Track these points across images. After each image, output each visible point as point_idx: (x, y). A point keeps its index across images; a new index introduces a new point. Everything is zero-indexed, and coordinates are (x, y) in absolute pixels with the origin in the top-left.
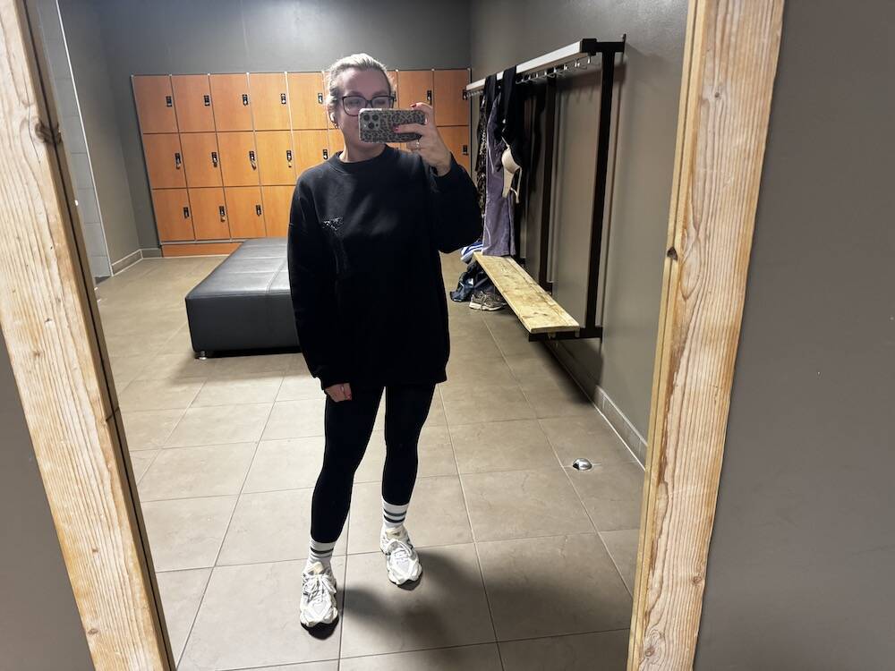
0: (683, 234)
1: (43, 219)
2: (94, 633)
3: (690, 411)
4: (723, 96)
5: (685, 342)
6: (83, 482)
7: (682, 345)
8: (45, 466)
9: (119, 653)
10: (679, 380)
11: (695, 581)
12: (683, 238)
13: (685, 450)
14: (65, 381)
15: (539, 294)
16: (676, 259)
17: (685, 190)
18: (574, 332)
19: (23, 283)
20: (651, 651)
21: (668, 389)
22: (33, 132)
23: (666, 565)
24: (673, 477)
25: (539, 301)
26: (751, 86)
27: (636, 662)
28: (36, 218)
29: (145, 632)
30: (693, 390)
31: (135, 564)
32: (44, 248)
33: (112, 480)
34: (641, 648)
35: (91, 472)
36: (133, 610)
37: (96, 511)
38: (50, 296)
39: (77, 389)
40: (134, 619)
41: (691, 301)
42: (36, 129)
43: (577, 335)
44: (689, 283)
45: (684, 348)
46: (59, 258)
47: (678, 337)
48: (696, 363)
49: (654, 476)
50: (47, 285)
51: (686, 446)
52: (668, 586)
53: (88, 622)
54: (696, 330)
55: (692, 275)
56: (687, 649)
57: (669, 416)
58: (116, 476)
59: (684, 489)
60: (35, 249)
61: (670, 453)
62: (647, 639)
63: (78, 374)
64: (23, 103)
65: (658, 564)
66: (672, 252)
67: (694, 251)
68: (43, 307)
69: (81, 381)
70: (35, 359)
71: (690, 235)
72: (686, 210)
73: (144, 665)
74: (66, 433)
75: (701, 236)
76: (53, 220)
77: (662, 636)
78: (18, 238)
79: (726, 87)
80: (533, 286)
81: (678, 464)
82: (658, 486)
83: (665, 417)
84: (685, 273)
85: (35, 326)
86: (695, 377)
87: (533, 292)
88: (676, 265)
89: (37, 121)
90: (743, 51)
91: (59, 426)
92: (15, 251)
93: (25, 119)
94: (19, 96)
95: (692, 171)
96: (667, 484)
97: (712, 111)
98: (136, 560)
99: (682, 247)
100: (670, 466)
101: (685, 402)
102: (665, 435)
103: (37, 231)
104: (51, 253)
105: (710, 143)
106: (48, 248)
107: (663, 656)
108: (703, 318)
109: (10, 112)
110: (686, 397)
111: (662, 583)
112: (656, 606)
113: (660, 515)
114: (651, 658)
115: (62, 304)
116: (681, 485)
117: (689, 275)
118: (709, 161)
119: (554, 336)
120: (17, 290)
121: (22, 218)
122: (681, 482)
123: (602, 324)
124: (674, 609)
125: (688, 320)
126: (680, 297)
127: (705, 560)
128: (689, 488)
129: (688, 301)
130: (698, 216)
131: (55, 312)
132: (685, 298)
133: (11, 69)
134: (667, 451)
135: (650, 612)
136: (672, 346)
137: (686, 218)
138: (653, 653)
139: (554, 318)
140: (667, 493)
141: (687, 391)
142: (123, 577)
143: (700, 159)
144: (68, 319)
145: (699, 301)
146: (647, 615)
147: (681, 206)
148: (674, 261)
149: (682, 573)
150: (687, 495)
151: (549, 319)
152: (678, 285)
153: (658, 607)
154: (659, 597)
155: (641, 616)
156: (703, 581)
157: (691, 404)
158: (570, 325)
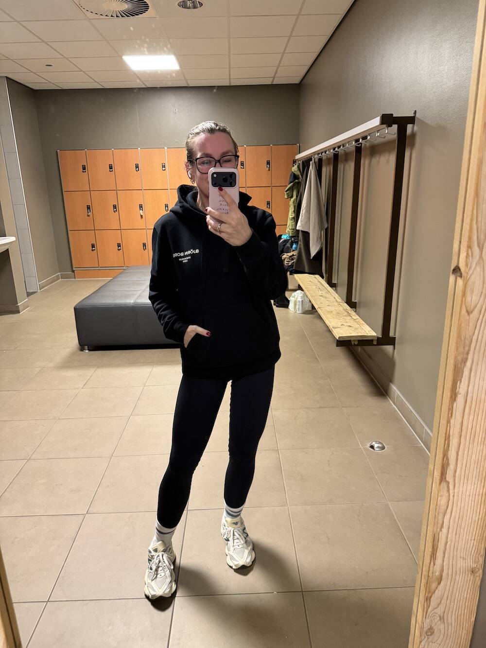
0: (468, 254)
3: (471, 417)
5: (468, 354)
7: (465, 356)
10: (462, 388)
11: (473, 571)
12: (467, 256)
13: (466, 452)
15: (346, 310)
16: (461, 276)
18: (372, 340)
20: (431, 631)
21: (451, 397)
24: (454, 476)
25: (345, 316)
27: (417, 640)
30: (475, 398)
34: (422, 628)
41: (474, 315)
44: (473, 299)
45: (467, 359)
47: (461, 349)
48: (478, 373)
49: (437, 474)
51: (467, 448)
54: (479, 343)
55: (476, 292)
56: (464, 632)
57: (452, 421)
59: (464, 488)
61: (452, 454)
62: (428, 621)
65: (439, 554)
66: (457, 270)
67: (478, 269)
71: (474, 255)
72: (471, 230)
77: (442, 618)
80: (341, 304)
81: (459, 465)
82: (440, 483)
83: (448, 422)
84: (468, 289)
86: (476, 386)
87: (341, 309)
88: (460, 282)
95: (477, 194)
96: (448, 483)
99: (467, 265)
100: (452, 467)
101: (467, 409)
102: (447, 438)
107: (442, 636)
110: (468, 405)
111: (442, 570)
112: (436, 592)
113: (442, 511)
114: (431, 638)
116: (462, 485)
117: (472, 291)
119: (356, 343)
122: (462, 481)
123: (395, 335)
124: (453, 597)
125: (471, 333)
126: (464, 312)
127: (483, 552)
128: (469, 488)
129: (471, 316)
130: (482, 237)
132: (469, 313)
134: (449, 452)
135: (431, 597)
136: (456, 357)
137: (470, 238)
138: (432, 633)
139: (356, 329)
140: (448, 491)
141: (469, 399)
145: (481, 317)
146: (428, 599)
147: (466, 227)
148: (459, 278)
149: (461, 564)
150: (468, 494)
151: (353, 329)
152: (462, 301)
153: (438, 593)
154: (439, 583)
155: (422, 598)
156: (481, 572)
157: (472, 411)
158: (369, 335)
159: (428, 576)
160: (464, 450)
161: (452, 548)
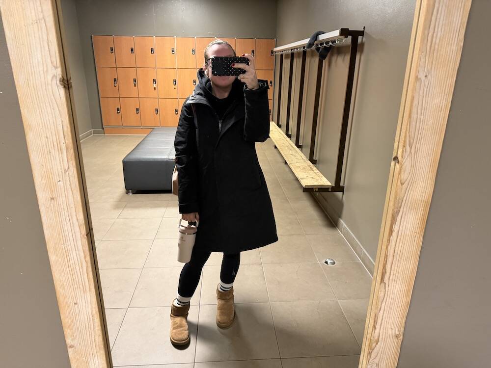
0: (403, 150)
1: (60, 128)
2: (72, 347)
3: (401, 245)
4: (429, 76)
5: (400, 208)
6: (72, 267)
8: (52, 258)
9: (84, 359)
10: (396, 228)
11: (397, 337)
12: (403, 152)
13: (396, 265)
14: (66, 213)
15: (309, 166)
16: (398, 162)
17: (405, 127)
18: (328, 188)
19: (48, 161)
21: (389, 233)
22: (58, 82)
23: (382, 327)
24: (389, 280)
25: (309, 170)
26: (445, 72)
28: (57, 127)
29: (99, 348)
30: (403, 234)
31: (96, 312)
32: (60, 143)
33: (87, 267)
35: (76, 262)
36: (93, 336)
37: (78, 283)
38: (61, 169)
39: (72, 218)
40: (94, 341)
41: (405, 186)
42: (60, 81)
43: (330, 190)
44: (404, 176)
45: (399, 211)
46: (67, 149)
47: (396, 205)
48: (406, 220)
49: (379, 279)
50: (60, 163)
51: (397, 263)
52: (382, 338)
53: (69, 341)
54: (407, 202)
55: (407, 172)
57: (389, 247)
58: (89, 265)
59: (394, 287)
60: (55, 143)
61: (388, 267)
62: (369, 366)
63: (73, 209)
64: (54, 67)
65: (378, 326)
66: (396, 159)
67: (409, 159)
68: (57, 174)
69: (75, 213)
70: (51, 201)
71: (407, 151)
72: (405, 137)
73: (97, 365)
74: (64, 241)
75: (413, 151)
76: (65, 129)
77: (377, 365)
78: (47, 137)
79: (431, 72)
80: (306, 161)
81: (392, 273)
82: (380, 284)
83: (387, 247)
84: (402, 170)
85: (52, 184)
86: (404, 227)
87: (306, 165)
88: (398, 166)
89: (61, 76)
90: (442, 53)
91: (61, 238)
92: (45, 144)
93: (54, 75)
94: (52, 63)
95: (410, 116)
96: (385, 284)
97: (423, 84)
98: (97, 310)
99: (402, 156)
100: (388, 274)
101: (398, 241)
102: (386, 257)
103: (57, 134)
104: (64, 146)
105: (420, 102)
106: (62, 144)
108: (411, 195)
109: (47, 71)
110: (399, 237)
111: (379, 336)
115: (67, 173)
116: (393, 285)
117: (405, 172)
118: (419, 111)
119: (317, 190)
120: (44, 164)
121: (49, 127)
122: (393, 283)
123: (344, 185)
124: (385, 352)
125: (402, 196)
126: (399, 183)
127: (403, 325)
128: (397, 287)
129: (403, 186)
130: (412, 141)
131: (64, 177)
132: (402, 184)
133: (49, 48)
134: (387, 266)
135: (371, 352)
136: (393, 210)
137: (405, 141)
139: (317, 180)
140: (385, 288)
141: (400, 234)
142: (90, 318)
143: (414, 110)
144: (70, 181)
145: (409, 186)
146: (370, 353)
147: (403, 134)
148: (397, 164)
149: (390, 332)
150: (396, 290)
151: (315, 180)
152: (398, 176)
153: (376, 350)
154: (377, 344)
155: (366, 353)
156: (402, 337)
157: (401, 241)
158: (326, 184)
159: (371, 339)
160: (395, 264)
161: (386, 322)
